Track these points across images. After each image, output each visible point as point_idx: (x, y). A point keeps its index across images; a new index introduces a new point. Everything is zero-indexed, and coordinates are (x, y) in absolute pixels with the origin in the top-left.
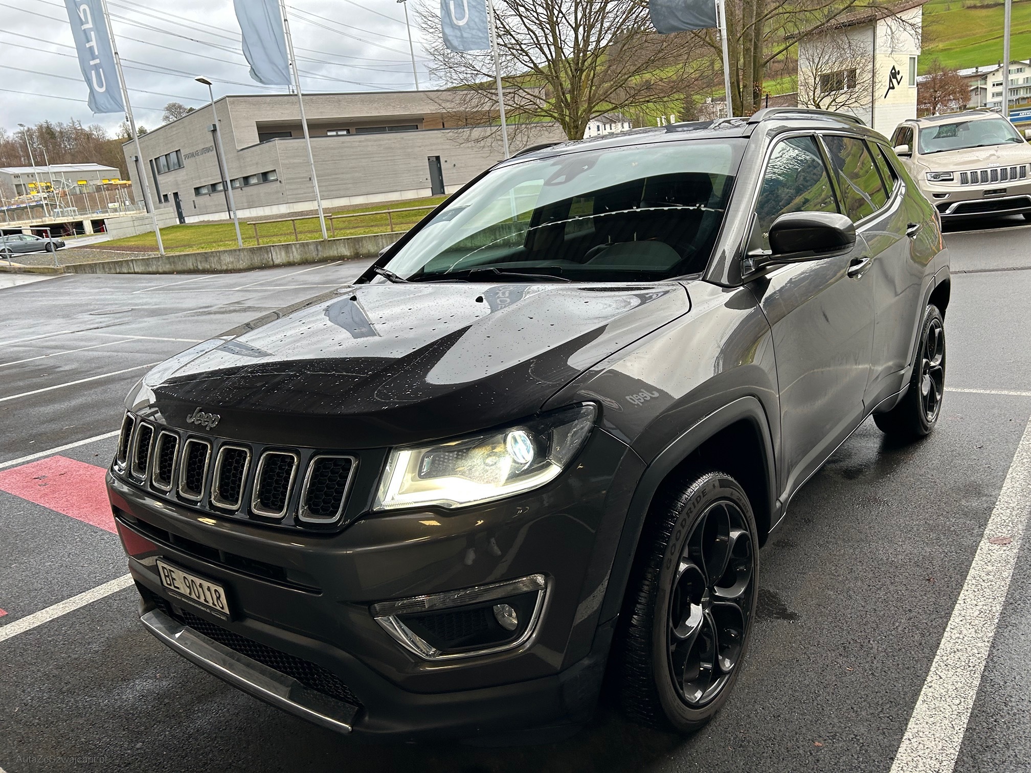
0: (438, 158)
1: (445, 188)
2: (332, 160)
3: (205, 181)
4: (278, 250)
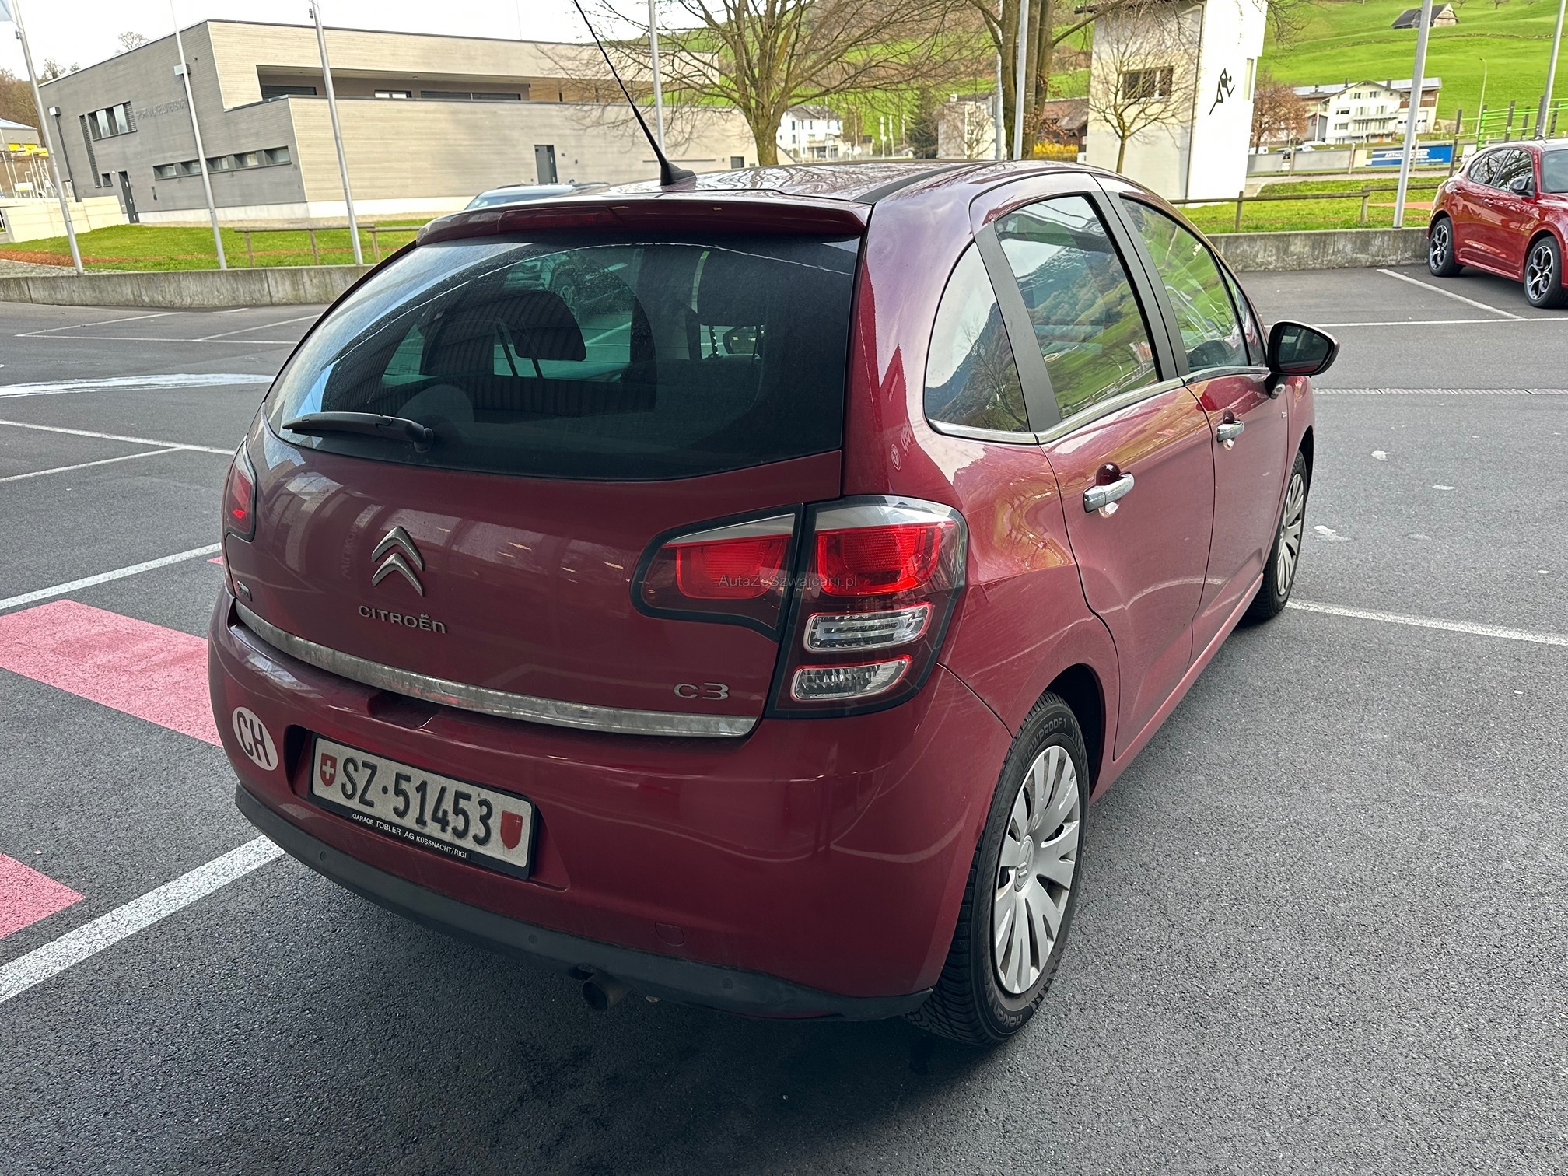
0: (550, 148)
2: (382, 139)
3: (171, 157)
4: (279, 279)
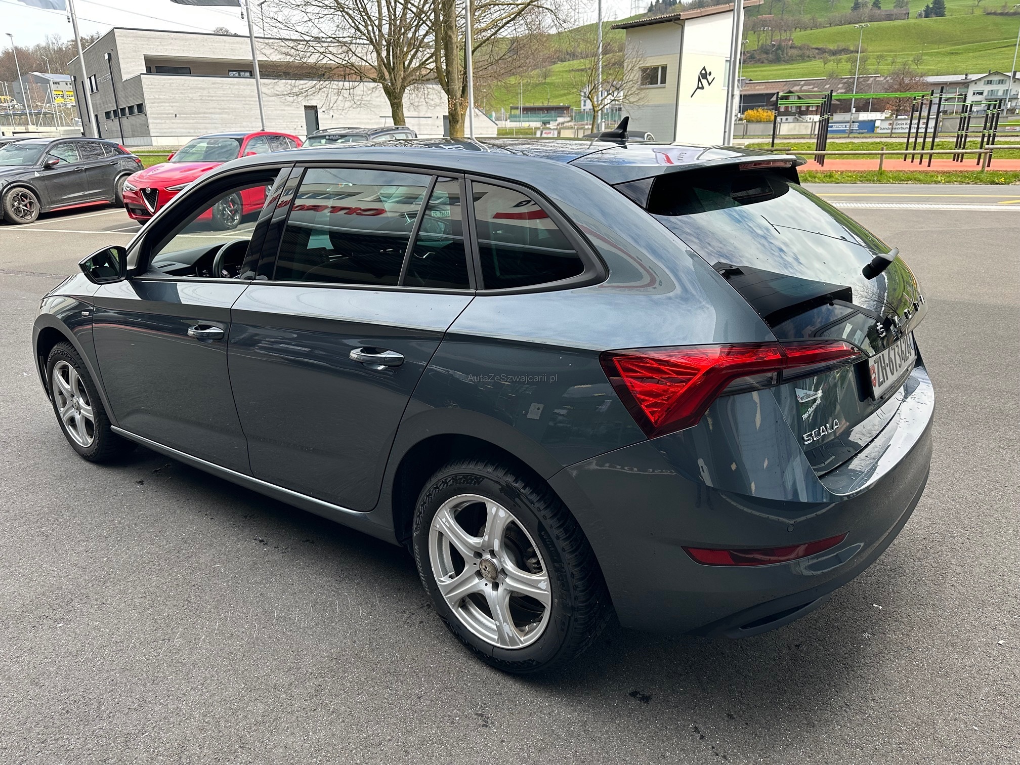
0: (314, 108)
3: (109, 107)
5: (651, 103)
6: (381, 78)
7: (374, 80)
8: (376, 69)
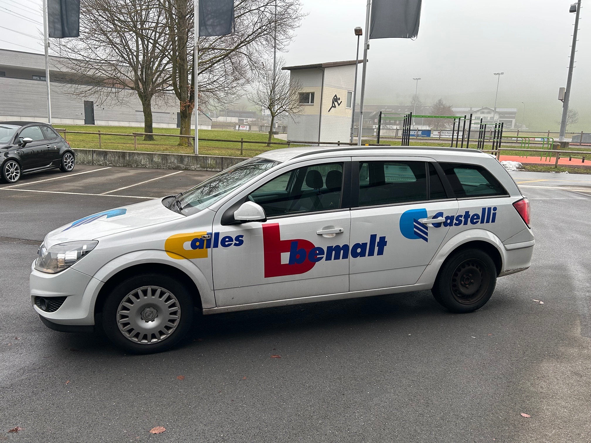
0: (91, 103)
1: (95, 121)
5: (306, 114)
6: (137, 88)
7: (132, 88)
8: (133, 82)
